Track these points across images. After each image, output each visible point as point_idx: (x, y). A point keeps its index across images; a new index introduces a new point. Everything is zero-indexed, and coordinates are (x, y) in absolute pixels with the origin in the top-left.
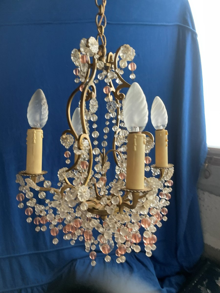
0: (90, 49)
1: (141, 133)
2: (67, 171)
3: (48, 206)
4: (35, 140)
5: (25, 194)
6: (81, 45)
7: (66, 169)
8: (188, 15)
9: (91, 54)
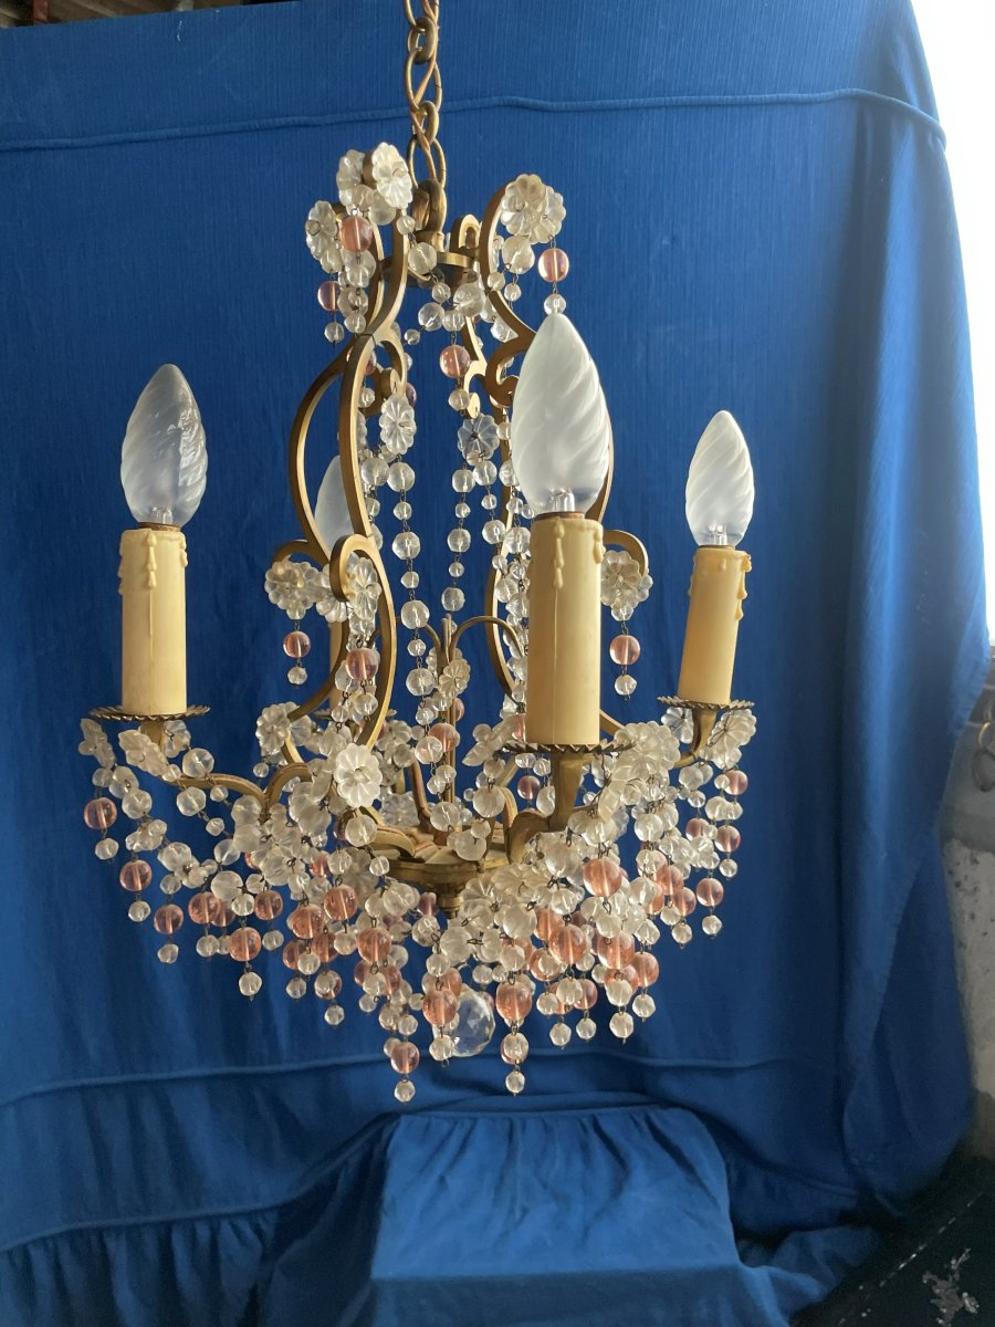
0: (377, 193)
1: (583, 515)
2: (293, 716)
3: (214, 859)
4: (153, 574)
5: (118, 803)
6: (340, 179)
7: (288, 708)
8: (903, 50)
9: (381, 216)
